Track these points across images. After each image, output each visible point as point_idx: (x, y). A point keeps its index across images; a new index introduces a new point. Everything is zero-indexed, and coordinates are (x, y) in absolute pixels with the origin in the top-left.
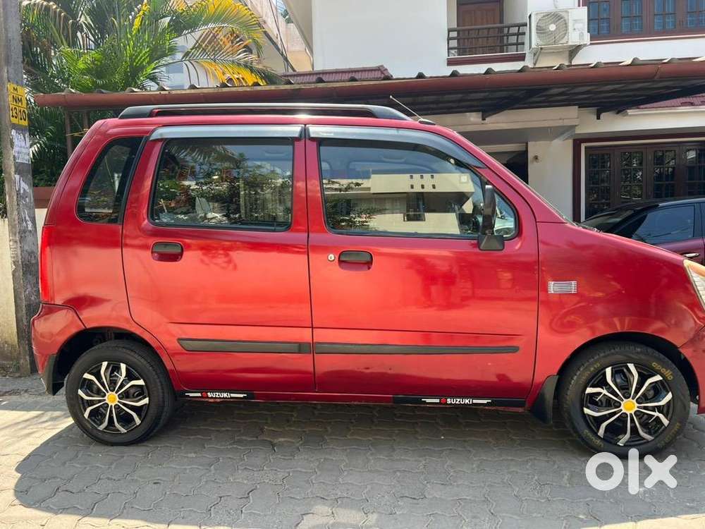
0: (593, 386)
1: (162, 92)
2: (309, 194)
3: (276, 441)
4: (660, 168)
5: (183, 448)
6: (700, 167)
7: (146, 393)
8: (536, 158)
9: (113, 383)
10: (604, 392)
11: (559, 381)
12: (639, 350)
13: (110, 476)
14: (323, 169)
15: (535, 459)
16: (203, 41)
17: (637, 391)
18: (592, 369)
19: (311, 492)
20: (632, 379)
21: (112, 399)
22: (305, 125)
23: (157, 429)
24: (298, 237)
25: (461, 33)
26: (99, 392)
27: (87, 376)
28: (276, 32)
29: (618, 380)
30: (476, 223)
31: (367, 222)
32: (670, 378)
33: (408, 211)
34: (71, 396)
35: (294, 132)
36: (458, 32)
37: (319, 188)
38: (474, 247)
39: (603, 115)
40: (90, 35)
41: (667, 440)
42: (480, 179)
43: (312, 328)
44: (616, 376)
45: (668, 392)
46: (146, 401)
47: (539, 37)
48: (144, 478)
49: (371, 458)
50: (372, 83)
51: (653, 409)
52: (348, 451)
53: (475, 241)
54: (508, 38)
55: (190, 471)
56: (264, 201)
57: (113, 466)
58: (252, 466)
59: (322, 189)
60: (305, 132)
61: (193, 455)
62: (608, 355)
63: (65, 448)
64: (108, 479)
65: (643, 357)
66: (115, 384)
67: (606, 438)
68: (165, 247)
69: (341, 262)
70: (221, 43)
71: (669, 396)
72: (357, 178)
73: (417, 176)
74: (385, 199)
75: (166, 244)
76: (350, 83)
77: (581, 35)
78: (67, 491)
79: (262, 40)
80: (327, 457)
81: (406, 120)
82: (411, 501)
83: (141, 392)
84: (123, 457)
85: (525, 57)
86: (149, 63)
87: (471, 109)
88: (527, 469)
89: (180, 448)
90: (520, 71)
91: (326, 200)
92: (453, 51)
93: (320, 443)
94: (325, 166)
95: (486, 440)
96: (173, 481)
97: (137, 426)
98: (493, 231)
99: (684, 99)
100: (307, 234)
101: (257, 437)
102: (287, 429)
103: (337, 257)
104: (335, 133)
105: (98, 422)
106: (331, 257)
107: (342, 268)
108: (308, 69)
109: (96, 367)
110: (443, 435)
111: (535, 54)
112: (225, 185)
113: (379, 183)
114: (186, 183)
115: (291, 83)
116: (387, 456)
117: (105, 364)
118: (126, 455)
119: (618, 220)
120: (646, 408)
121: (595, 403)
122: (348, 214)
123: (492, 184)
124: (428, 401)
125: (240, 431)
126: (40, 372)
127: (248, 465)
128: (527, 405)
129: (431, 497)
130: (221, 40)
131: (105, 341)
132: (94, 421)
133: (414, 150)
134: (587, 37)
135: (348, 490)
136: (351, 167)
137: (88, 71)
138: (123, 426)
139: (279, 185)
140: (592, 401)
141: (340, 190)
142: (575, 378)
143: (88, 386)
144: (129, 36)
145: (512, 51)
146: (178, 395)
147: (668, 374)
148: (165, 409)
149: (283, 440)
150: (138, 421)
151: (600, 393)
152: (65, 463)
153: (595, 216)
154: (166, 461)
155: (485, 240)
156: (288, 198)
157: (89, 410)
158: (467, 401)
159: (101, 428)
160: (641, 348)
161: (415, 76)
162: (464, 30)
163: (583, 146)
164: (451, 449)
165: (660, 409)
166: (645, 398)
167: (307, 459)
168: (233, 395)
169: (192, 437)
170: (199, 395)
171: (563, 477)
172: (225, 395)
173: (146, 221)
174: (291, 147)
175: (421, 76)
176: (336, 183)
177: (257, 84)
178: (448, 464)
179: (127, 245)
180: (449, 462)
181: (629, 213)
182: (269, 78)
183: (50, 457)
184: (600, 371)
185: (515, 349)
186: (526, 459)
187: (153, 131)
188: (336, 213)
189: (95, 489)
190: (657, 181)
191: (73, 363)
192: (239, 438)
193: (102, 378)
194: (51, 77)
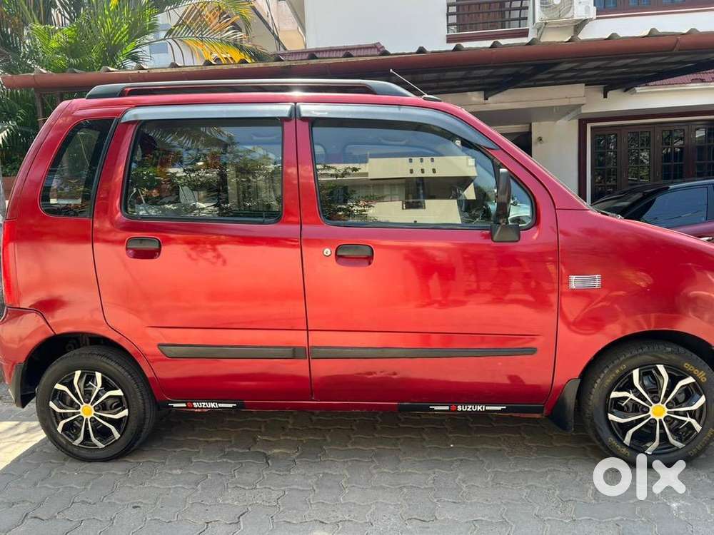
0: (619, 390)
1: (141, 71)
2: (301, 180)
3: (269, 453)
4: (668, 149)
5: (167, 463)
6: (710, 147)
7: (125, 405)
8: (540, 139)
9: (87, 394)
10: (631, 396)
11: (581, 385)
12: (669, 349)
13: (85, 499)
14: (316, 153)
15: (554, 470)
16: (187, 18)
17: (667, 395)
18: (617, 371)
19: (309, 515)
20: (661, 381)
21: (87, 411)
22: (295, 103)
23: (138, 443)
24: (289, 229)
25: (461, 8)
26: (72, 404)
27: (58, 386)
28: (266, 10)
29: (646, 383)
30: (487, 212)
31: (365, 211)
32: (704, 380)
33: (407, 197)
34: (42, 409)
35: (282, 111)
36: (458, 6)
37: (312, 174)
38: (485, 238)
39: (610, 94)
40: (66, 13)
41: (699, 447)
42: (492, 162)
43: (307, 330)
44: (644, 378)
45: (701, 395)
46: (125, 412)
47: (543, 11)
48: (122, 501)
49: (374, 471)
50: (368, 58)
51: (684, 414)
52: (350, 464)
53: (488, 232)
54: (510, 13)
55: (174, 491)
56: (257, 188)
57: (89, 487)
58: (243, 484)
59: (316, 176)
60: (295, 110)
61: (179, 472)
62: (636, 356)
63: (38, 465)
64: (83, 502)
65: (674, 357)
66: (91, 395)
67: (632, 446)
68: (141, 243)
69: (338, 257)
70: (207, 20)
71: (702, 400)
72: (354, 162)
73: (416, 160)
74: (383, 185)
75: (141, 240)
76: (346, 59)
77: (587, 9)
78: (35, 517)
79: (251, 16)
80: (326, 471)
81: (408, 96)
82: (421, 524)
83: (119, 403)
84: (100, 475)
85: (528, 33)
86: (128, 41)
87: (472, 88)
88: (547, 483)
89: (164, 463)
90: (528, 44)
91: (321, 187)
92: (453, 28)
93: (319, 455)
94: (319, 150)
95: (499, 448)
96: (155, 504)
97: (116, 440)
98: (507, 220)
99: (695, 75)
100: (299, 226)
101: (249, 449)
102: (282, 438)
103: (334, 252)
104: (329, 112)
105: (73, 437)
106: (327, 251)
107: (340, 264)
108: (300, 47)
109: (69, 376)
110: (452, 444)
111: (538, 30)
112: (215, 172)
113: (377, 168)
114: (172, 170)
115: (281, 60)
116: (392, 470)
117: (78, 373)
118: (103, 473)
119: (626, 203)
120: (676, 413)
121: (621, 409)
122: (345, 202)
123: (506, 168)
124: (436, 408)
125: (231, 442)
126: (7, 383)
127: (239, 483)
128: (545, 411)
129: (442, 518)
130: (207, 17)
131: (79, 347)
132: (69, 436)
133: (416, 130)
134: (593, 10)
135: (350, 511)
136: (347, 151)
137: (61, 50)
138: (100, 441)
139: (271, 171)
140: (617, 406)
141: (337, 176)
142: (598, 381)
143: (60, 397)
144: (107, 13)
145: (515, 27)
146: (160, 406)
147: (702, 375)
148: (147, 421)
149: (277, 451)
150: (117, 435)
151: (627, 398)
152: (35, 484)
153: (602, 200)
154: (148, 479)
155: (498, 231)
156: (278, 185)
157: (62, 423)
158: (479, 408)
159: (77, 442)
160: (672, 347)
161: (415, 51)
162: (463, 5)
163: (589, 126)
164: (462, 460)
165: (692, 414)
166: (676, 402)
167: (304, 475)
168: (221, 405)
169: (178, 450)
170: (184, 405)
171: (587, 492)
172: (213, 405)
173: (119, 214)
174: (280, 128)
175: (421, 50)
176: (333, 168)
177: (244, 62)
178: (459, 477)
179: (98, 240)
180: (461, 476)
181: (638, 196)
182: (258, 56)
183: (21, 476)
184: (626, 373)
185: (533, 351)
186: (544, 470)
187: (125, 112)
188: (332, 201)
189: (68, 514)
190: (665, 162)
191: (44, 373)
192: (230, 449)
193: (75, 389)
194: (23, 57)
